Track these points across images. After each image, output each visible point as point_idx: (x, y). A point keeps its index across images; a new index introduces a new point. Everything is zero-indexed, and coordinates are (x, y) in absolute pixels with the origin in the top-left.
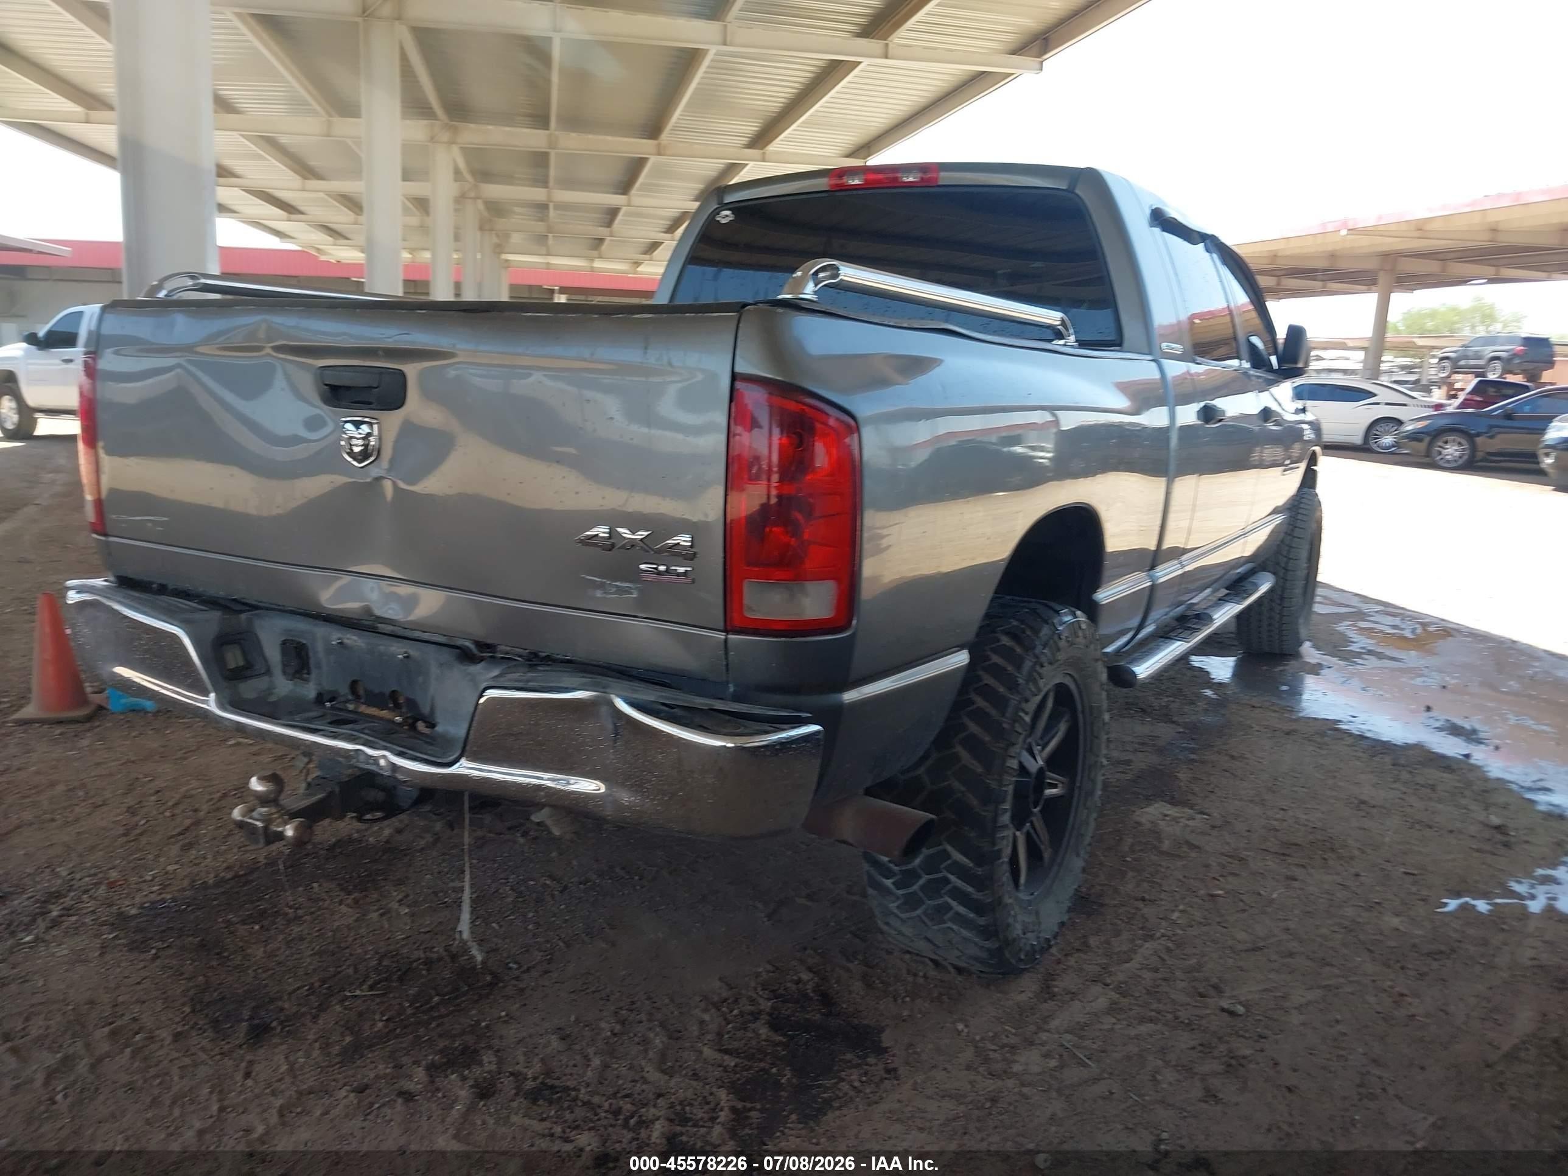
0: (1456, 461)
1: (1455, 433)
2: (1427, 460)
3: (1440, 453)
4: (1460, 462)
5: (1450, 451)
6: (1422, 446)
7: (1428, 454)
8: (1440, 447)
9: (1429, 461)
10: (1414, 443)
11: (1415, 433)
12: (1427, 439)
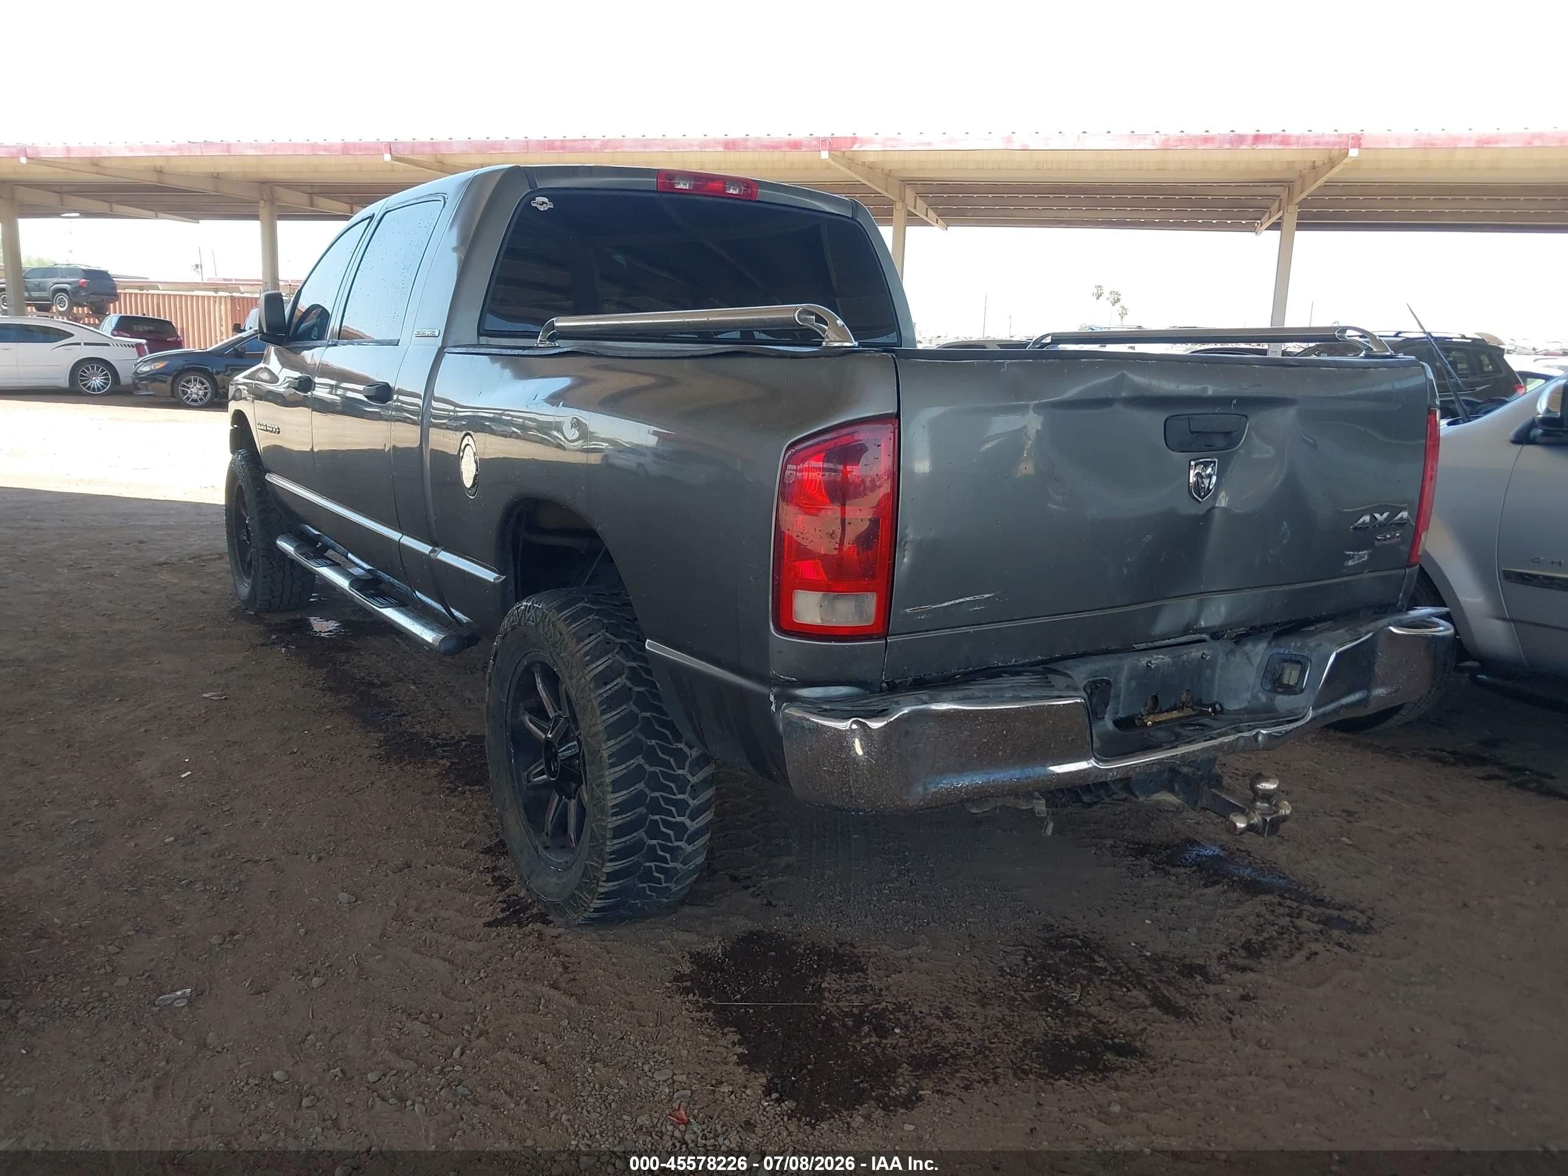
0: (201, 399)
1: (191, 373)
2: (173, 400)
3: (185, 393)
4: (206, 400)
5: (194, 390)
6: (166, 387)
7: (173, 394)
8: (184, 386)
9: (175, 401)
10: (157, 385)
11: (152, 374)
12: (170, 379)
